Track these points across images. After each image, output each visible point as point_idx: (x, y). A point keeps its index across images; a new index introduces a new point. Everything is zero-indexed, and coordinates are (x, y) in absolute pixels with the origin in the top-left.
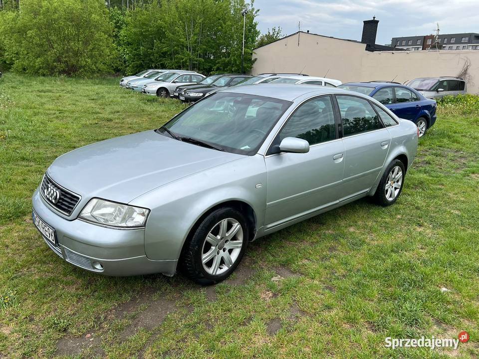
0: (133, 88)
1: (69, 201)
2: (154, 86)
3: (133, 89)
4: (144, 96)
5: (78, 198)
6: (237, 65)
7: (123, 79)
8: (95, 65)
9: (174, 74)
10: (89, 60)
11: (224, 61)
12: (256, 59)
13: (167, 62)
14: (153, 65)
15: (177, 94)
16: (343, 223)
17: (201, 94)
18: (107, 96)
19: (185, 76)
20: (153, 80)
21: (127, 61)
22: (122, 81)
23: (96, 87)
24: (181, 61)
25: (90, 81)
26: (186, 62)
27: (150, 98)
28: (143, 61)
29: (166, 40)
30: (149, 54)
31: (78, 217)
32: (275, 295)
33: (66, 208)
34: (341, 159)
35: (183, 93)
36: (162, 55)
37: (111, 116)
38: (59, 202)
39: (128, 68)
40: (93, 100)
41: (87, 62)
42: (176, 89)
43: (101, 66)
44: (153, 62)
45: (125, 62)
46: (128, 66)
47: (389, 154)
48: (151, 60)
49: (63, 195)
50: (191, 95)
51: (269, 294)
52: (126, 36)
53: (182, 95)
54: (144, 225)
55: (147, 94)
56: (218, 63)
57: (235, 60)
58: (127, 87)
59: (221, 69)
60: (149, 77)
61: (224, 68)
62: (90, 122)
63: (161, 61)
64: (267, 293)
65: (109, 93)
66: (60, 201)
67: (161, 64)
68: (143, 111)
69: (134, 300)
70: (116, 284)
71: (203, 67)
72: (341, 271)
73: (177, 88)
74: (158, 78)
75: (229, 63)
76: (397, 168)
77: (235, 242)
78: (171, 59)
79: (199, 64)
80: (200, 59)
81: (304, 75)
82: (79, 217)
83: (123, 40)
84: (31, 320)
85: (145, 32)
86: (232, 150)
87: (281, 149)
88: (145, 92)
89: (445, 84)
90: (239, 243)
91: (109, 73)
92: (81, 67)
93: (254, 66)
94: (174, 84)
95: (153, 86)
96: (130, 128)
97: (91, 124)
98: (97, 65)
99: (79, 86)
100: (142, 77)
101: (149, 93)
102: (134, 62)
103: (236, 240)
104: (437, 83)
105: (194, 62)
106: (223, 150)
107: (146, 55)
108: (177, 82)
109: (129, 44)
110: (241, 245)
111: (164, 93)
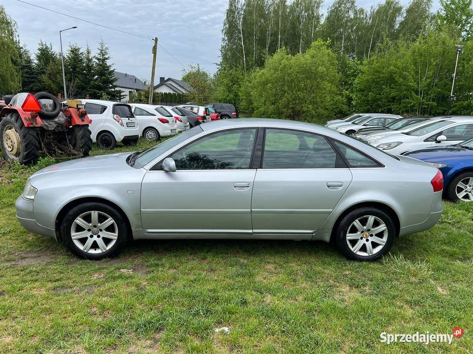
10: (310, 106)
19: (378, 120)
21: (354, 106)
24: (409, 105)
28: (371, 106)
29: (396, 86)
30: (377, 99)
34: (247, 189)
36: (391, 100)
41: (308, 108)
44: (380, 107)
45: (352, 107)
48: (378, 105)
51: (101, 276)
52: (359, 84)
54: (34, 199)
63: (389, 105)
71: (436, 111)
76: (371, 218)
77: (109, 233)
80: (432, 103)
83: (356, 88)
85: (375, 78)
90: (114, 236)
92: (303, 112)
102: (362, 107)
103: (113, 232)
105: (424, 106)
107: (375, 100)
108: (368, 125)
109: (362, 90)
110: (116, 237)
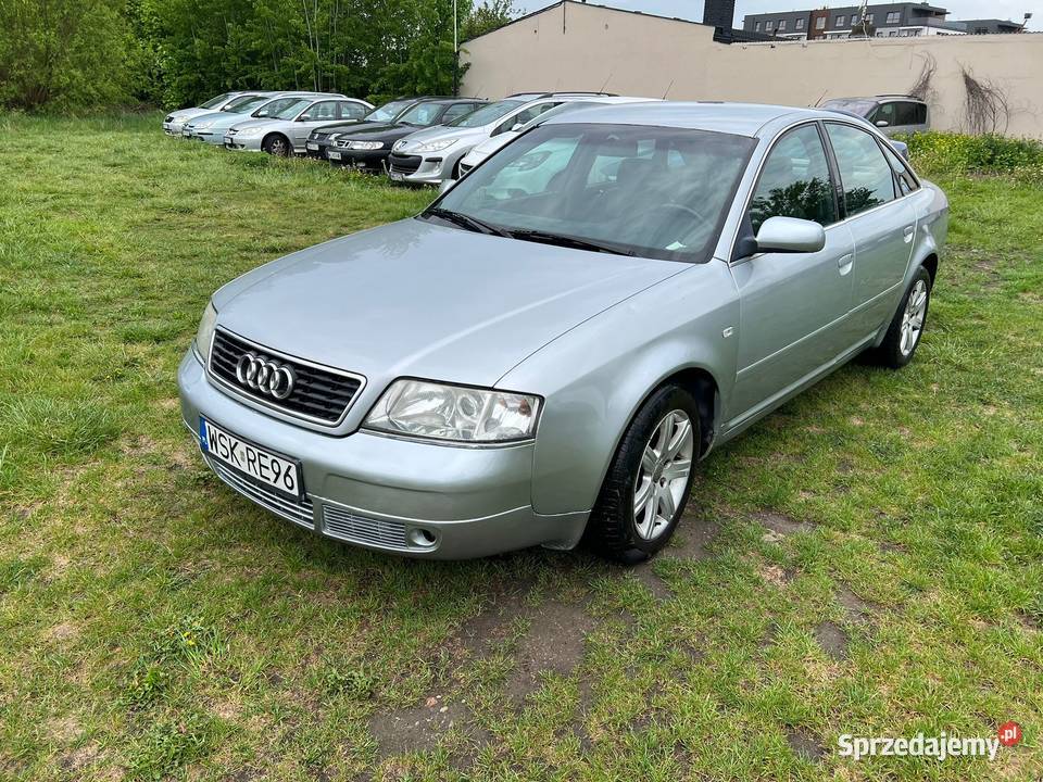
0: (200, 137)
1: (328, 389)
2: (254, 130)
3: (202, 139)
4: (234, 153)
5: (359, 383)
6: (426, 80)
7: (171, 115)
8: (93, 85)
9: (297, 101)
10: (78, 73)
11: (396, 70)
12: (468, 66)
13: (262, 75)
14: (229, 83)
15: (316, 148)
16: (832, 409)
17: (379, 145)
18: (145, 156)
19: (322, 105)
20: (246, 115)
21: (165, 73)
22: (170, 120)
23: (108, 136)
24: (296, 72)
25: (84, 124)
26: (307, 73)
27: (252, 158)
28: (203, 73)
29: (256, 23)
30: (216, 56)
31: (359, 427)
32: (789, 574)
33: (323, 408)
34: (849, 267)
35: (335, 144)
36: (249, 59)
37: (186, 201)
38: (293, 395)
39: (168, 90)
40: (115, 166)
41: (72, 77)
42: (312, 137)
43: (110, 87)
44: (227, 75)
45: (160, 77)
46: (168, 85)
47: (914, 253)
48: (221, 71)
49: (300, 377)
50: (355, 147)
51: (775, 570)
52: (155, 14)
53: (332, 148)
54: (532, 433)
55: (240, 149)
56: (383, 75)
57: (421, 68)
58: (187, 134)
59: (389, 90)
60: (235, 110)
61: (396, 86)
62: (143, 215)
63: (246, 72)
64: (771, 569)
65: (148, 149)
66: (299, 391)
67: (247, 80)
68: (254, 188)
69: (490, 611)
70: (426, 579)
71: (349, 85)
72: (893, 511)
73: (314, 132)
74: (259, 111)
75: (407, 75)
76: (920, 284)
77: (679, 463)
78: (271, 68)
79: (338, 77)
80: (340, 66)
81: (609, 95)
82: (363, 425)
83: (151, 25)
84: (274, 680)
85: (202, 2)
86: (651, 253)
87: (759, 246)
88: (232, 145)
89: (888, 110)
90: (685, 466)
91: (126, 103)
92: (58, 91)
93: (465, 80)
94: (299, 124)
95: (253, 132)
96: (241, 226)
97: (146, 222)
98: (99, 84)
99: (65, 136)
100: (216, 109)
101: (243, 146)
102: (180, 75)
103: (679, 459)
104: (875, 108)
105: (326, 74)
106: (632, 254)
107: (210, 59)
108: (308, 119)
109: (164, 33)
110: (688, 470)
111: (279, 144)
